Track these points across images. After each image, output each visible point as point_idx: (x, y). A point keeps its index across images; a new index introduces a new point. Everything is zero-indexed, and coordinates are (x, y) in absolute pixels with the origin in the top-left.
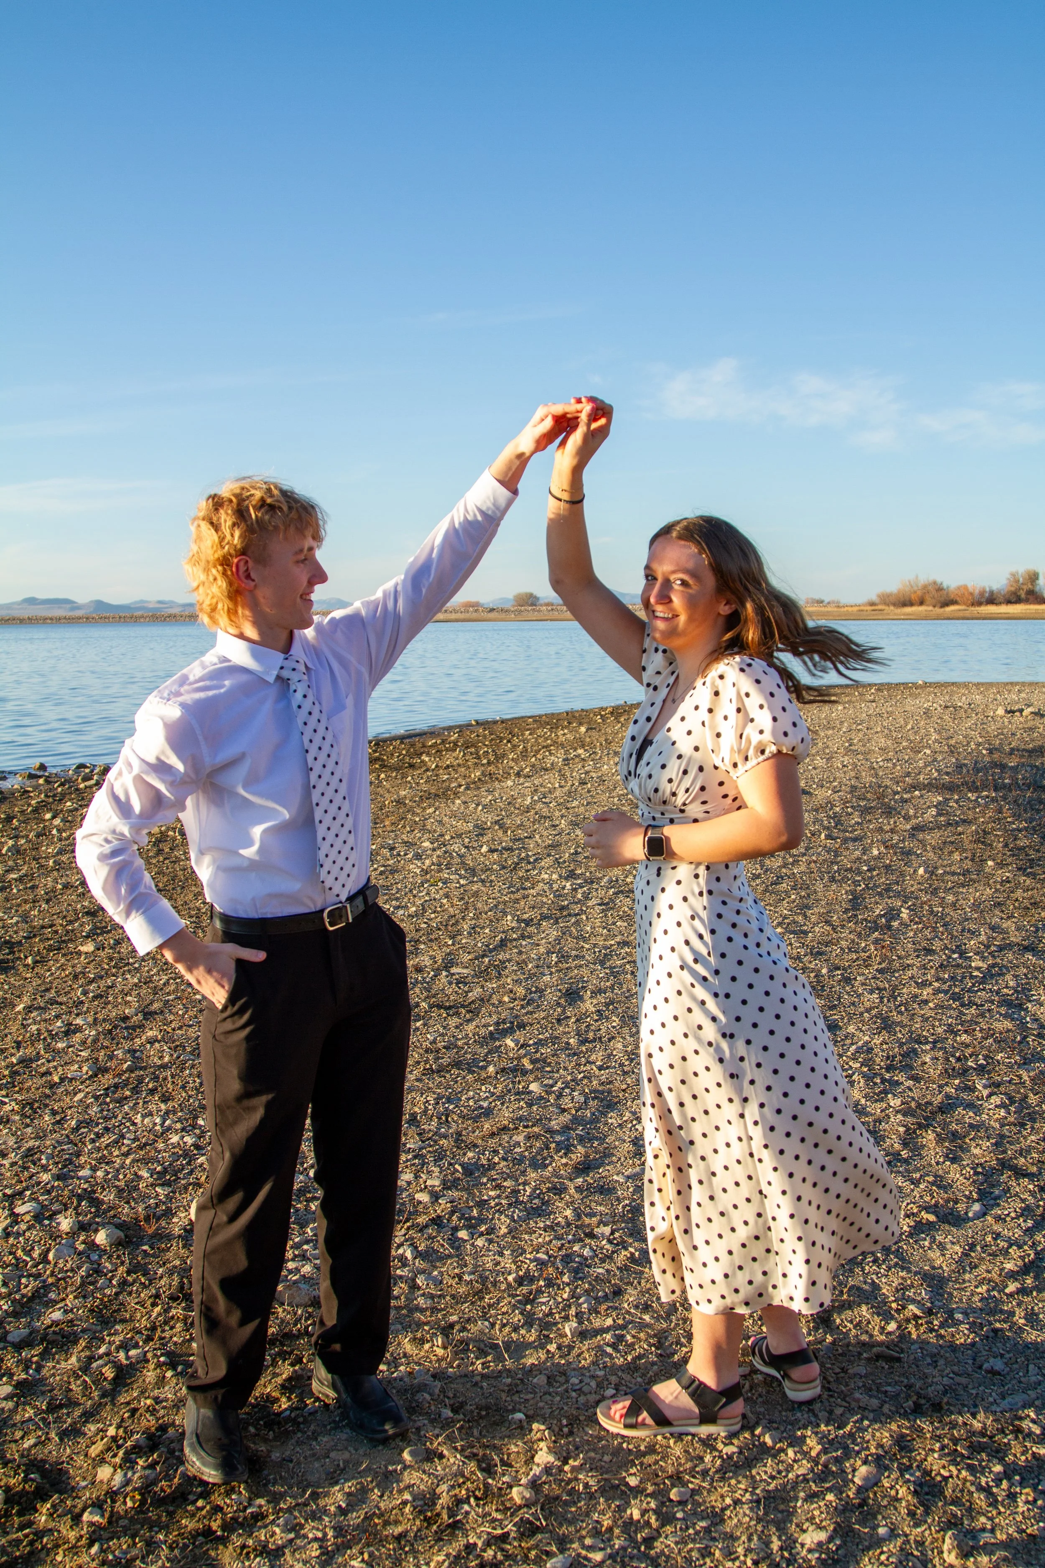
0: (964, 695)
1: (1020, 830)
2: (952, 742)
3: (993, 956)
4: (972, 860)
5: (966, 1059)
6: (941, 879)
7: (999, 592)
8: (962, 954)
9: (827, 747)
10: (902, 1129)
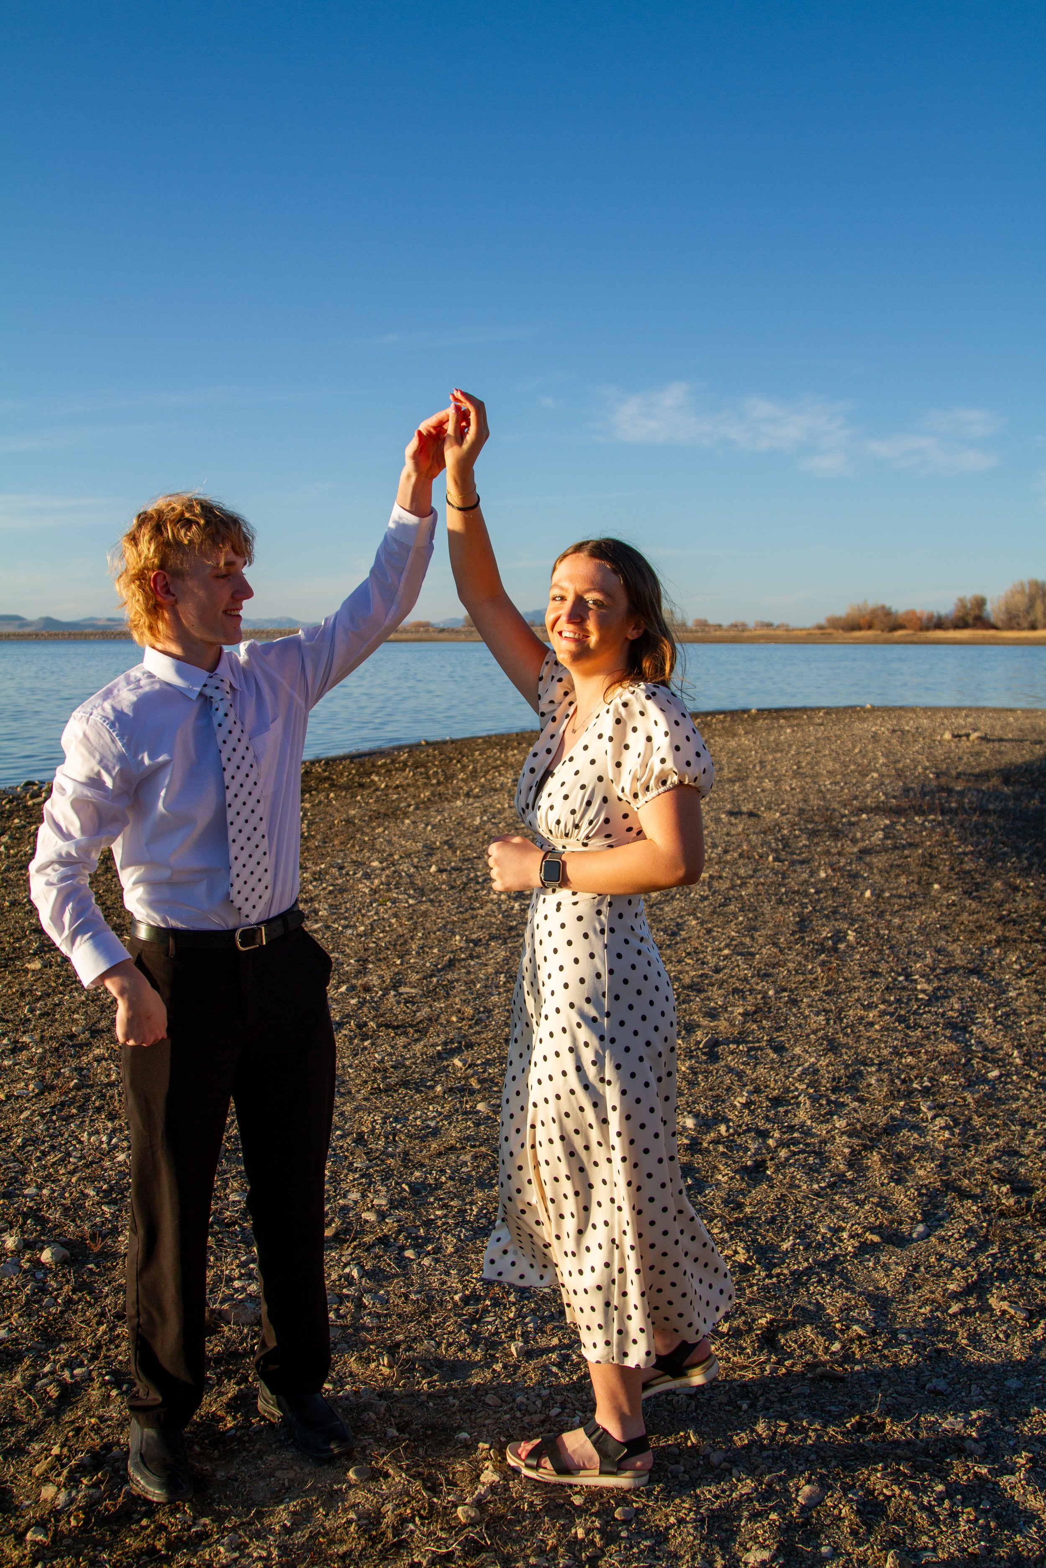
0: (911, 719)
1: (965, 854)
2: (900, 766)
3: (939, 980)
4: (919, 883)
5: (911, 1081)
6: (888, 901)
7: (947, 617)
8: (908, 976)
9: (776, 770)
10: (847, 1150)
